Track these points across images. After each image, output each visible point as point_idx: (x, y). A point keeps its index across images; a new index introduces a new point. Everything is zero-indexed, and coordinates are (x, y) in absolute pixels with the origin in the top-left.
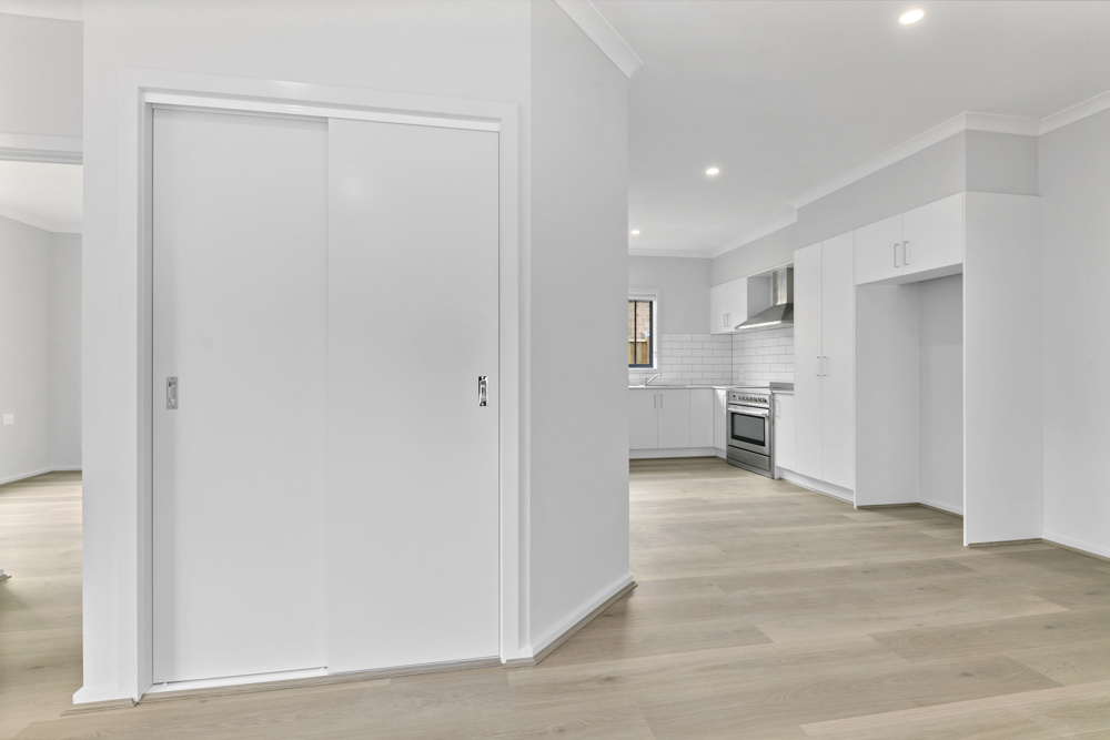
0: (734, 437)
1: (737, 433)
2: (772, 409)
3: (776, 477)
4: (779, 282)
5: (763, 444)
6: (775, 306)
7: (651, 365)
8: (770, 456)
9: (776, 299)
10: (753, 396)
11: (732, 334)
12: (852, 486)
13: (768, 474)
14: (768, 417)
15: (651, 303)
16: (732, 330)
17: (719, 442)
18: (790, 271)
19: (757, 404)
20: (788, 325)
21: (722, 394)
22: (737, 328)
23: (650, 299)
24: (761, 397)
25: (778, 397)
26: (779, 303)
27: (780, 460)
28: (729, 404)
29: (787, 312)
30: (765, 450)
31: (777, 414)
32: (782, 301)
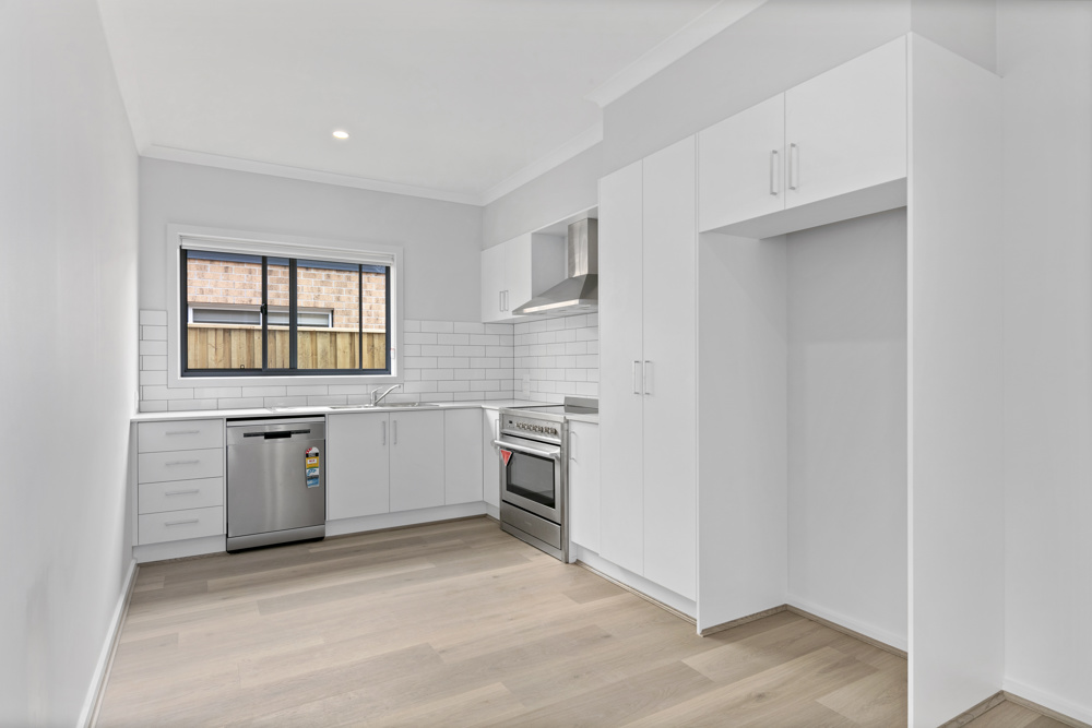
0: (511, 488)
1: (516, 481)
2: (565, 446)
3: (571, 560)
4: (576, 241)
5: (553, 505)
6: (572, 279)
7: (387, 370)
8: (563, 525)
9: (572, 268)
10: (538, 424)
11: (513, 324)
12: (694, 595)
13: (560, 555)
14: (560, 460)
15: (388, 269)
16: (509, 316)
17: (489, 494)
18: (593, 223)
19: (543, 438)
20: (589, 306)
21: (494, 416)
22: (518, 311)
23: (386, 262)
24: (550, 425)
25: (574, 427)
26: (577, 274)
27: (578, 534)
28: (504, 435)
29: (589, 287)
30: (555, 513)
31: (573, 455)
32: (582, 270)
